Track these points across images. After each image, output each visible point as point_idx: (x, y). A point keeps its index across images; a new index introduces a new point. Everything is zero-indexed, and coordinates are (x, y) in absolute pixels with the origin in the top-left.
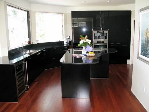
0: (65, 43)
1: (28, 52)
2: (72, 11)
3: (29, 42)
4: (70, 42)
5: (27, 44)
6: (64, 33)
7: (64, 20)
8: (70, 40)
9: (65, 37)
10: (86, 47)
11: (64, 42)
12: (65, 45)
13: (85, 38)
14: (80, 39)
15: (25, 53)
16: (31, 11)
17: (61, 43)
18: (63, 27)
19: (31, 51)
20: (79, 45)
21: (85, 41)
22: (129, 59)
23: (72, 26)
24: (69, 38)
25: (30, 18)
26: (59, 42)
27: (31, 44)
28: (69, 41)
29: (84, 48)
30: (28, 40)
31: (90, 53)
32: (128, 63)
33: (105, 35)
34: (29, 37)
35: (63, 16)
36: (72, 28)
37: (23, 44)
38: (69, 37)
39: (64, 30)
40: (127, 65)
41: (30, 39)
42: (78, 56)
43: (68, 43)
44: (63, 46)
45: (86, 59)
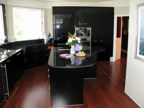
0: (45, 41)
1: (5, 52)
2: (53, 7)
3: (6, 41)
4: (51, 40)
5: (3, 42)
6: (44, 30)
7: (43, 16)
8: (51, 38)
9: (46, 35)
10: (75, 46)
11: (44, 39)
12: (45, 43)
13: (74, 36)
14: (68, 36)
15: (2, 53)
16: (7, 5)
17: (41, 41)
18: (42, 23)
19: (9, 51)
20: (67, 44)
21: (74, 40)
22: (112, 56)
23: (53, 22)
24: (50, 36)
25: (6, 13)
27: (8, 42)
29: (72, 47)
30: (4, 38)
31: (80, 52)
32: (111, 60)
33: (88, 32)
34: (5, 35)
35: (43, 11)
36: (53, 24)
38: (50, 34)
39: (44, 27)
40: (110, 62)
41: (7, 37)
42: (67, 57)
43: (48, 41)
44: (43, 44)
45: (75, 59)
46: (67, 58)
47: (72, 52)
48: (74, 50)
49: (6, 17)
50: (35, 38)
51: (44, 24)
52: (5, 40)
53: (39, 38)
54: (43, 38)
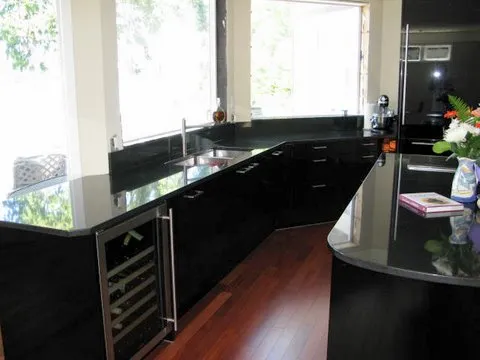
0: (367, 125)
3: (220, 115)
4: (390, 121)
5: (208, 120)
6: (364, 85)
7: (367, 28)
8: (389, 114)
9: (370, 101)
11: (362, 118)
12: (367, 134)
13: (478, 112)
14: (449, 114)
17: (353, 123)
18: (361, 57)
20: (438, 147)
23: (402, 57)
24: (387, 105)
25: (227, 17)
26: (342, 118)
27: (228, 121)
28: (383, 116)
30: (214, 105)
34: (218, 96)
35: (367, 12)
36: (402, 65)
37: (185, 122)
38: (387, 100)
39: (364, 72)
41: (223, 103)
42: (429, 210)
43: (379, 124)
44: (358, 136)
45: (469, 223)
46: (428, 216)
47: (462, 188)
48: (471, 178)
49: (225, 30)
50: (333, 110)
51: (366, 61)
52: (215, 113)
53: (346, 111)
54: (361, 114)
